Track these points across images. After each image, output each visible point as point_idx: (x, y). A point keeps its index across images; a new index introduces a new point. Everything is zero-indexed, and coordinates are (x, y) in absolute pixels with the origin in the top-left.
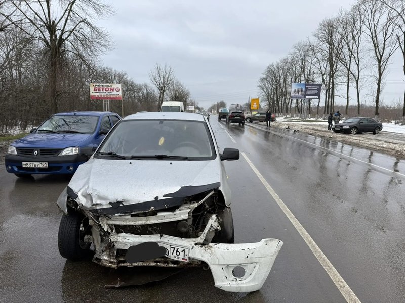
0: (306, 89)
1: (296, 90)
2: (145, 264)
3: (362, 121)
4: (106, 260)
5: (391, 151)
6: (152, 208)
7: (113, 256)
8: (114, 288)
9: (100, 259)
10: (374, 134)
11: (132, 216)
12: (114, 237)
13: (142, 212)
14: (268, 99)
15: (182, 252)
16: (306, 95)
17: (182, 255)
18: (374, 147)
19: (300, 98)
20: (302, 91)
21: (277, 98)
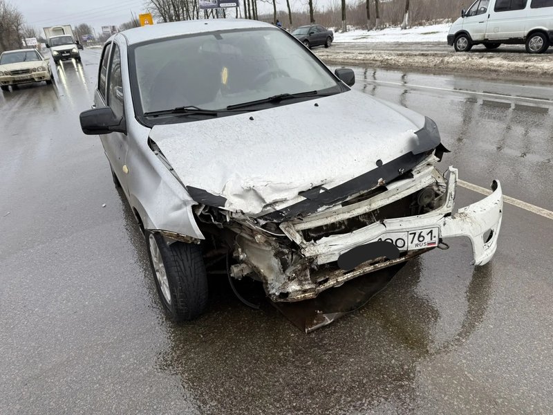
2: (357, 273)
3: (311, 31)
4: (297, 291)
5: (374, 62)
6: (380, 180)
7: (306, 280)
8: (324, 327)
9: (288, 294)
10: (326, 46)
11: (344, 204)
12: (309, 250)
13: (366, 191)
14: (162, 14)
15: (428, 234)
16: (219, 2)
17: (428, 239)
18: (352, 61)
19: (212, 7)
21: (175, 10)
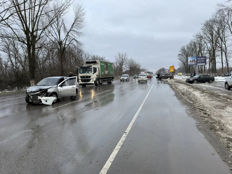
0: (197, 60)
1: (191, 61)
3: (200, 77)
16: (197, 63)
19: (194, 65)
20: (195, 61)
